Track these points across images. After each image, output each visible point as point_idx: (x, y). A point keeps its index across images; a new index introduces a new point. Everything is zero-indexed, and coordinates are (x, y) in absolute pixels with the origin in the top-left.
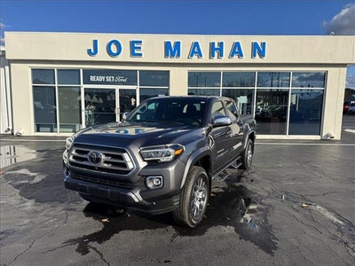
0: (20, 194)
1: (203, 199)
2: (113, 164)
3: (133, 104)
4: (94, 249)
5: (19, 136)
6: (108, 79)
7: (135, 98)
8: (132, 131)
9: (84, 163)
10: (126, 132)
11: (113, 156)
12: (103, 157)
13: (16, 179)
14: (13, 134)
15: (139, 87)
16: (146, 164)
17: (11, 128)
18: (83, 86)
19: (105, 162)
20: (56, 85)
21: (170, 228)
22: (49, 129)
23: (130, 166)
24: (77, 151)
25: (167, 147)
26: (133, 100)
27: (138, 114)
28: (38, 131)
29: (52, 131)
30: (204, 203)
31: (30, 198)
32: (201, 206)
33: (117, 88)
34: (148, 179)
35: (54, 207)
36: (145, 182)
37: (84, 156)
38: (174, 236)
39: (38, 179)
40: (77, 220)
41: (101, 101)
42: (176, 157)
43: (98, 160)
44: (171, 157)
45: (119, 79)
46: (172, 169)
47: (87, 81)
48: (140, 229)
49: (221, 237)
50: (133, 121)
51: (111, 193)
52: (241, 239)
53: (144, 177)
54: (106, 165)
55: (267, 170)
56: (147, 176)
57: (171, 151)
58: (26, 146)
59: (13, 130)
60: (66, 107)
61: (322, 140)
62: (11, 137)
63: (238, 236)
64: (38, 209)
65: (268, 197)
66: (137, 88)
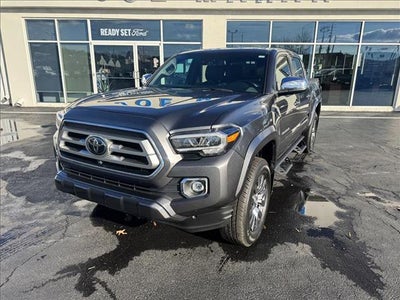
0: (8, 189)
1: (262, 204)
2: (127, 157)
3: (156, 66)
4: (104, 284)
5: (19, 107)
6: (124, 32)
7: (158, 58)
8: (155, 103)
9: (81, 153)
10: (149, 103)
11: (126, 145)
12: (110, 146)
13: (6, 166)
14: (11, 105)
15: (162, 43)
16: (179, 158)
17: (8, 98)
18: (93, 43)
19: (114, 153)
20: (58, 41)
21: (215, 245)
22: (54, 98)
23: (154, 161)
24: (70, 134)
25: (213, 131)
26: (156, 61)
27: (162, 76)
28: (42, 100)
29: (58, 101)
30: (263, 209)
31: (19, 195)
32: (260, 214)
33: (135, 44)
34: (183, 182)
35: (50, 208)
36: (179, 188)
37: (80, 142)
38: (222, 261)
39: (33, 166)
40: (81, 231)
41: (118, 64)
42: (230, 146)
43: (102, 150)
44: (221, 147)
45: (137, 32)
46: (222, 166)
47: (97, 36)
48: (172, 248)
49: (293, 264)
50: (156, 87)
51: (125, 202)
52: (324, 267)
53: (178, 179)
54: (115, 158)
55: (336, 154)
56: (182, 178)
57: (222, 136)
58: (25, 120)
59: (10, 99)
60: (77, 73)
61: (395, 113)
62: (9, 108)
63: (318, 262)
64: (28, 211)
65: (347, 194)
66: (160, 44)
